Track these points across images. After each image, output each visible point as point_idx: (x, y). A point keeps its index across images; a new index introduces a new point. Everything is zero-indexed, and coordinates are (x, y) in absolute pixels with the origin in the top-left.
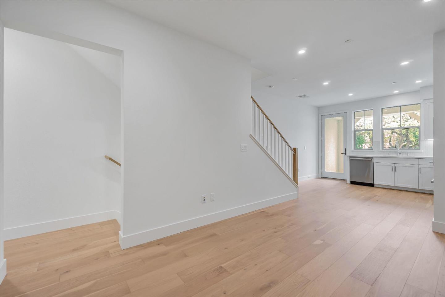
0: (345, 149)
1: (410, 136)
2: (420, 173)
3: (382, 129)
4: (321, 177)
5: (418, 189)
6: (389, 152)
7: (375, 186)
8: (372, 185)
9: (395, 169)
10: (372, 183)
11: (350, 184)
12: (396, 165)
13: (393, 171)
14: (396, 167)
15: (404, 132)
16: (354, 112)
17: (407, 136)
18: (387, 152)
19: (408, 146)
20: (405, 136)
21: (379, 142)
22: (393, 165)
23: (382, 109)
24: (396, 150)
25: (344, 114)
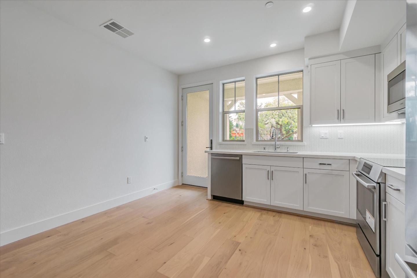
0: (211, 140)
1: (282, 130)
2: (306, 183)
3: (256, 109)
4: (181, 184)
5: (303, 211)
6: (265, 145)
7: (245, 203)
8: (241, 202)
9: (270, 175)
10: (241, 199)
11: (211, 200)
12: (273, 169)
13: (268, 179)
14: (274, 171)
15: (279, 126)
16: (223, 84)
17: (281, 130)
18: (261, 145)
19: (282, 137)
20: (279, 130)
21: (253, 129)
22: (268, 168)
23: (257, 79)
24: (273, 143)
25: (210, 86)
